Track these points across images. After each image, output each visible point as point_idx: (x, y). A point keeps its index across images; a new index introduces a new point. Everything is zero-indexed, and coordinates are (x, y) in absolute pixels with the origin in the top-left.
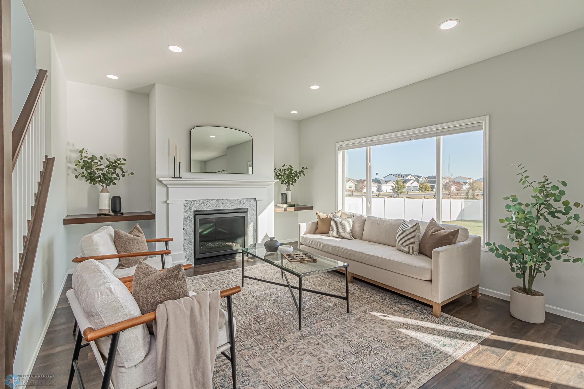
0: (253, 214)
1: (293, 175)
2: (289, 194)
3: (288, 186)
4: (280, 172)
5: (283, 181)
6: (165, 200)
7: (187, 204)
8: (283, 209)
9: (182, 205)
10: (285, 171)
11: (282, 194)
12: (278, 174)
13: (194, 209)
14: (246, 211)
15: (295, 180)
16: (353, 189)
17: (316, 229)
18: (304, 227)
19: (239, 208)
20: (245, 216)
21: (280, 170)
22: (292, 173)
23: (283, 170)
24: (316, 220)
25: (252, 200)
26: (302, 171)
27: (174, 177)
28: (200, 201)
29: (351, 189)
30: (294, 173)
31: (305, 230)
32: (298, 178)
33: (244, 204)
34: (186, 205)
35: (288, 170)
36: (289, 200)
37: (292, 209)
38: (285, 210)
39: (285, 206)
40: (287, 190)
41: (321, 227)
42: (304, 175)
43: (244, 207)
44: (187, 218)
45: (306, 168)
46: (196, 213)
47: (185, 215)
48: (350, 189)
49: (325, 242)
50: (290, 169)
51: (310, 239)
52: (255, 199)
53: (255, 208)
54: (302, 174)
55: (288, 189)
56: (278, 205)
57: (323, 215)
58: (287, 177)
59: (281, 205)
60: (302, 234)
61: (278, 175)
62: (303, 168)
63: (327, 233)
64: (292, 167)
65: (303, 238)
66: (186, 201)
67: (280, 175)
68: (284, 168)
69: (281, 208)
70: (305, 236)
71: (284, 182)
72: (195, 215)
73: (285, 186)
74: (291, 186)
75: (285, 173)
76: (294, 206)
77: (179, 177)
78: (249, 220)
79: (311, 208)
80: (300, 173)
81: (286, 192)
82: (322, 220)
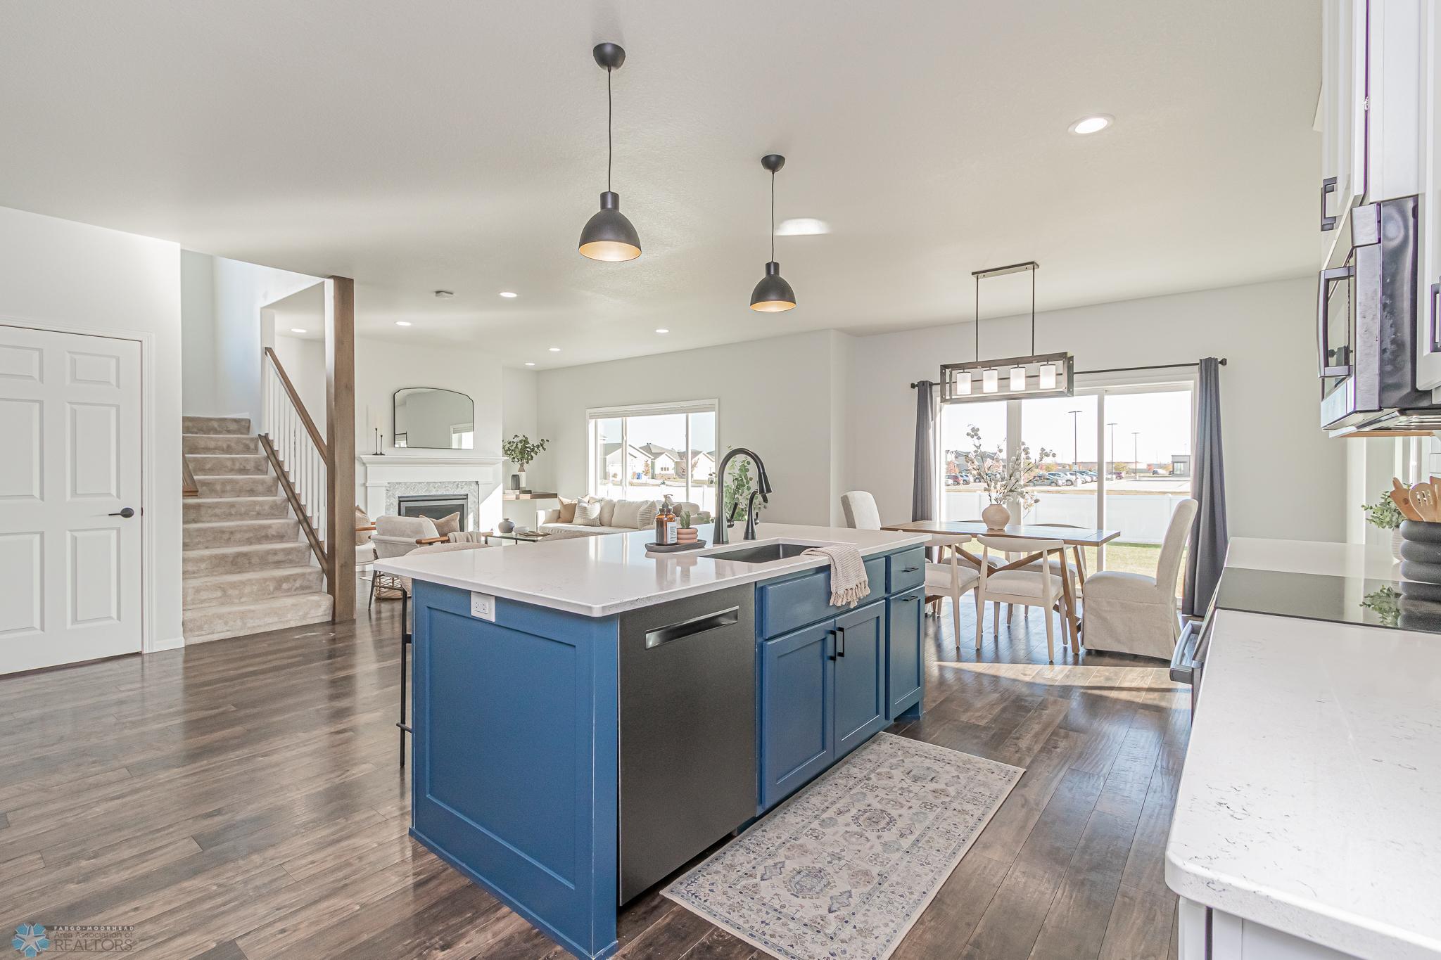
0: (475, 502)
1: (528, 449)
2: (523, 476)
3: (522, 465)
4: (509, 445)
5: (514, 458)
6: (363, 482)
7: (390, 487)
8: (514, 496)
9: (384, 489)
10: (517, 445)
11: (513, 476)
12: (506, 448)
13: (398, 493)
14: (466, 497)
15: (532, 457)
16: (672, 472)
17: (558, 517)
18: (542, 516)
19: (455, 493)
20: (463, 505)
21: (509, 443)
22: (527, 447)
23: (514, 442)
24: (558, 507)
25: (473, 484)
26: (542, 445)
27: (376, 454)
28: (405, 483)
29: (667, 472)
30: (529, 447)
31: (544, 519)
32: (536, 453)
33: (462, 488)
34: (388, 489)
35: (521, 442)
36: (523, 484)
37: (528, 496)
38: (517, 498)
39: (518, 492)
40: (520, 471)
41: (564, 515)
42: (545, 449)
43: (463, 492)
44: (390, 505)
45: (548, 441)
46: (401, 499)
47: (387, 502)
48: (663, 472)
49: (566, 529)
50: (524, 441)
51: (549, 528)
52: (477, 482)
53: (476, 494)
54: (541, 448)
55: (522, 469)
56: (506, 492)
57: (566, 501)
58: (520, 453)
59: (512, 491)
60: (540, 524)
61: (507, 451)
62: (542, 440)
63: (570, 522)
64: (527, 438)
65: (541, 528)
66: (389, 483)
67: (509, 449)
68: (515, 440)
69: (512, 495)
70: (545, 525)
71: (516, 460)
72: (400, 502)
73: (517, 465)
74: (525, 466)
75: (516, 447)
76: (529, 492)
77: (381, 454)
78: (469, 509)
79: (555, 496)
80: (538, 447)
81: (518, 473)
82: (565, 506)
